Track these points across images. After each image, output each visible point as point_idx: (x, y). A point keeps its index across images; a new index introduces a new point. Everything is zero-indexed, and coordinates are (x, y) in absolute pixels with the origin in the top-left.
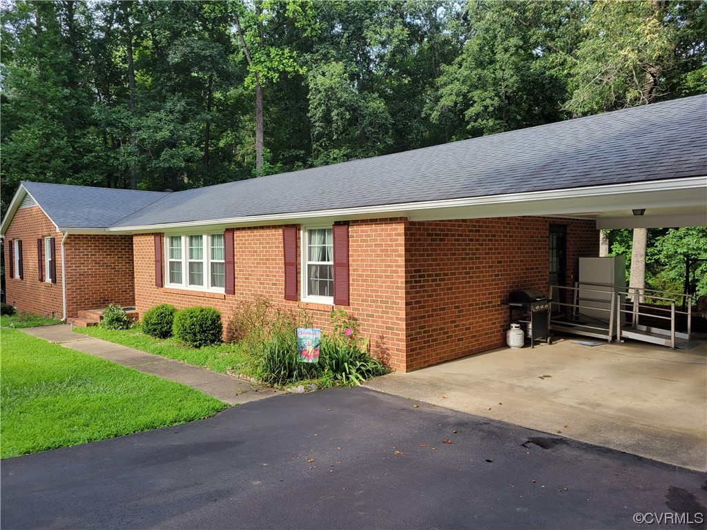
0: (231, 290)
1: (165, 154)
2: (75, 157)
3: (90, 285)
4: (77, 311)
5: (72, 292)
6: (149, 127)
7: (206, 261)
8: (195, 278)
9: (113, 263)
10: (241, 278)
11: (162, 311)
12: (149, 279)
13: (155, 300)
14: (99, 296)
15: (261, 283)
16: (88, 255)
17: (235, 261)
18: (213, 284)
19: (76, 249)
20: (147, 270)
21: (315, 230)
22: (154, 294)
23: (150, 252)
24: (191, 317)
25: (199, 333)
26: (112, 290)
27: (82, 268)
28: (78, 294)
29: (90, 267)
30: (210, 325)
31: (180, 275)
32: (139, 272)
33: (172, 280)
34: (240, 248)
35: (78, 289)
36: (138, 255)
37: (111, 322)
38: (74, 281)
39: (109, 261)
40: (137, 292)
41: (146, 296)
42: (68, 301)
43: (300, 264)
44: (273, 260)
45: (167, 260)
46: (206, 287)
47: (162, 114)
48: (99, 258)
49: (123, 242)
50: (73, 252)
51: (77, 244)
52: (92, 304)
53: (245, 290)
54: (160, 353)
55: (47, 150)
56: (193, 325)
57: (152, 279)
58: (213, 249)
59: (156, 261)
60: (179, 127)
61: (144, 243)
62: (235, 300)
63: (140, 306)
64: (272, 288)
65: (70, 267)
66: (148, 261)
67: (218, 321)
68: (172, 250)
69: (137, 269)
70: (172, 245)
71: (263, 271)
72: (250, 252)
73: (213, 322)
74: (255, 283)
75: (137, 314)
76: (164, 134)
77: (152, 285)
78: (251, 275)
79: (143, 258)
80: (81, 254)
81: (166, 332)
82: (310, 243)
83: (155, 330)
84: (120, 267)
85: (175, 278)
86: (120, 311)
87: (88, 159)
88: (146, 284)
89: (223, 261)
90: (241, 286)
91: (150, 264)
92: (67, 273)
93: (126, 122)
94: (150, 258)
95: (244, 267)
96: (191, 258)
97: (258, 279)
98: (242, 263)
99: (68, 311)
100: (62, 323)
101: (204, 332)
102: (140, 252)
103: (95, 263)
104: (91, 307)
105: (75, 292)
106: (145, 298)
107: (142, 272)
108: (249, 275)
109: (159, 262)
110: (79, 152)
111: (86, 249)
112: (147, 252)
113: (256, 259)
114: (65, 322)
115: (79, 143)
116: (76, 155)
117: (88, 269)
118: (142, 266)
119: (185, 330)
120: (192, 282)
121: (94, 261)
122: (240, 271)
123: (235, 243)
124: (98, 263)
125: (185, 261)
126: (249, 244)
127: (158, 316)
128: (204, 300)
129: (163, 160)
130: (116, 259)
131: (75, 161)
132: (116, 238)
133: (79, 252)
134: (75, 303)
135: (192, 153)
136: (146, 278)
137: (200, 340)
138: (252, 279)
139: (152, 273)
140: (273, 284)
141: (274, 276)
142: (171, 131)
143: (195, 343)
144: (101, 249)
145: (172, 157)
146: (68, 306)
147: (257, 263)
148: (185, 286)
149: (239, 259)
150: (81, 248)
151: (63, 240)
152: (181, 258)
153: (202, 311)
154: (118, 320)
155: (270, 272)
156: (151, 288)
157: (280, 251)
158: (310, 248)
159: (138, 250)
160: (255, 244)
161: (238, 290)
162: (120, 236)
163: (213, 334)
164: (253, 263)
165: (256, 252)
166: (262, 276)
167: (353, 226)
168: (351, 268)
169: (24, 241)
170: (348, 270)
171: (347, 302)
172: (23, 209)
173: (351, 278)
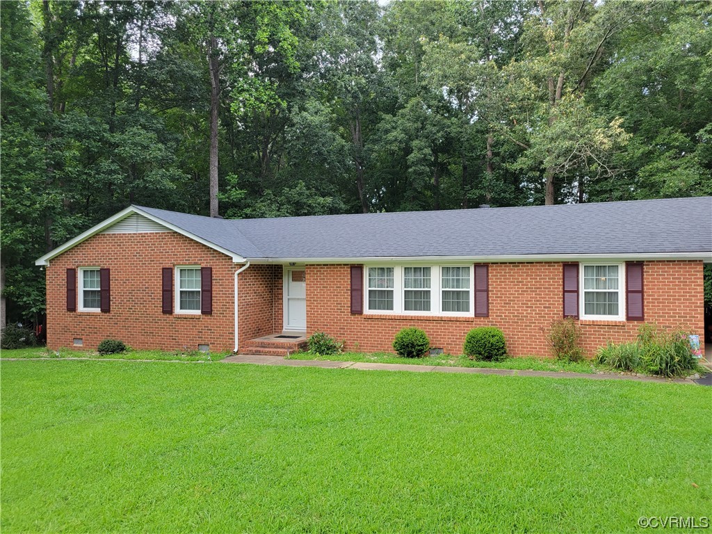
0: (484, 313)
4: (245, 341)
7: (437, 289)
10: (498, 303)
14: (256, 325)
15: (528, 307)
17: (490, 289)
18: (445, 308)
19: (245, 279)
20: (332, 298)
21: (593, 266)
23: (339, 282)
28: (246, 325)
31: (391, 302)
32: (316, 301)
33: (372, 308)
34: (497, 279)
36: (316, 284)
38: (244, 311)
40: (311, 319)
41: (328, 322)
42: (241, 331)
43: (578, 291)
44: (545, 288)
45: (367, 289)
46: (436, 312)
50: (243, 282)
51: (245, 273)
53: (504, 313)
58: (444, 280)
59: (352, 290)
61: (329, 274)
62: (489, 322)
64: (543, 311)
65: (242, 297)
66: (335, 290)
69: (313, 298)
71: (531, 297)
72: (512, 282)
74: (519, 307)
78: (514, 300)
79: (324, 287)
85: (377, 305)
90: (498, 309)
91: (339, 292)
92: (240, 303)
94: (338, 287)
95: (502, 294)
96: (407, 287)
97: (523, 304)
98: (499, 291)
102: (318, 282)
105: (244, 322)
106: (325, 325)
107: (322, 301)
108: (511, 300)
109: (359, 291)
111: (250, 279)
112: (332, 282)
113: (521, 288)
114: (237, 353)
118: (322, 295)
120: (408, 308)
122: (497, 297)
123: (489, 274)
125: (400, 290)
126: (511, 276)
134: (244, 333)
138: (516, 304)
140: (545, 307)
141: (547, 301)
146: (240, 336)
147: (523, 291)
148: (397, 311)
149: (495, 288)
150: (248, 278)
152: (393, 288)
155: (540, 297)
159: (315, 279)
160: (520, 276)
161: (494, 313)
164: (517, 291)
165: (521, 282)
166: (530, 301)
167: (648, 265)
168: (645, 294)
169: (116, 269)
170: (643, 296)
171: (641, 319)
172: (115, 234)
173: (645, 301)
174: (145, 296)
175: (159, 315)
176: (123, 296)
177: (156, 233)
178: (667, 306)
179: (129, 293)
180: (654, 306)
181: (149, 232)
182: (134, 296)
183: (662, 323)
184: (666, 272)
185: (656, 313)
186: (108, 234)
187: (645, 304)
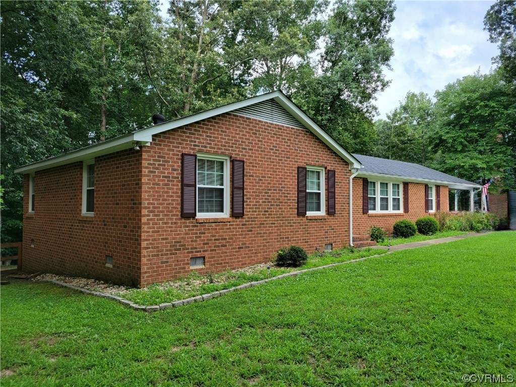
7: (391, 197)
10: (410, 205)
44: (421, 197)
59: (363, 196)
62: (408, 215)
74: (415, 207)
90: (411, 209)
98: (411, 198)
108: (413, 203)
113: (416, 197)
122: (410, 202)
123: (409, 189)
140: (421, 207)
141: (422, 203)
152: (374, 195)
157: (424, 194)
160: (416, 190)
165: (416, 193)
166: (418, 203)
169: (251, 163)
172: (250, 119)
174: (282, 196)
175: (294, 217)
176: (259, 196)
177: (292, 128)
179: (266, 193)
181: (285, 125)
182: (270, 196)
186: (241, 117)
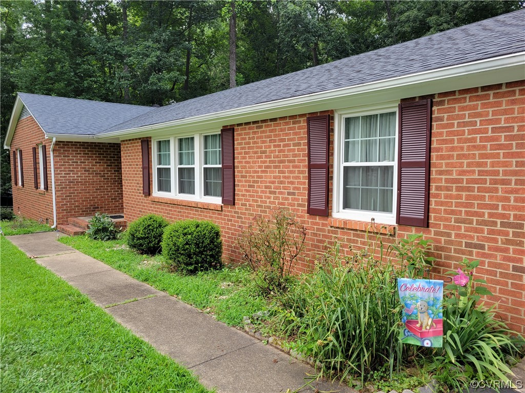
0: (230, 201)
1: (153, 78)
2: (76, 81)
3: (80, 193)
4: (67, 218)
5: (63, 199)
6: (138, 54)
7: (198, 167)
8: (186, 186)
9: (103, 171)
10: (243, 186)
11: (149, 223)
12: (136, 186)
13: (142, 209)
14: (89, 203)
15: (271, 193)
16: (77, 162)
17: (236, 164)
18: (207, 192)
19: (65, 156)
20: (134, 177)
21: (358, 118)
22: (142, 202)
23: (137, 159)
24: (185, 234)
25: (194, 254)
26: (102, 197)
27: (71, 175)
28: (68, 202)
29: (79, 175)
30: (208, 244)
31: (169, 182)
32: (126, 180)
33: (160, 189)
34: (242, 148)
35: (69, 196)
36: (126, 162)
37: (97, 232)
38: (64, 188)
39: (99, 168)
40: (126, 200)
41: (134, 204)
42: (58, 208)
43: (332, 166)
44: (290, 161)
45: (155, 166)
46: (198, 196)
47: (150, 43)
48: (89, 165)
49: (112, 150)
50: (62, 159)
51: (66, 151)
52: (82, 211)
53: (248, 201)
54: (146, 280)
55: (51, 74)
56: (187, 244)
57: (140, 187)
58: (206, 153)
59: (143, 168)
60: (165, 54)
61: (132, 150)
62: (235, 212)
63: (128, 215)
64: (287, 199)
65: (59, 174)
66: (135, 168)
67: (217, 238)
68: (160, 156)
69: (125, 177)
70: (160, 150)
71: (275, 177)
72: (256, 153)
73: (212, 242)
74: (262, 192)
75: (125, 222)
76: (152, 59)
77: (140, 193)
78: (257, 182)
79: (130, 165)
80: (70, 161)
81: (154, 247)
82: (347, 136)
83: (141, 245)
84: (109, 175)
85: (164, 186)
86: (107, 220)
87: (87, 83)
88: (133, 192)
89: (220, 166)
90: (243, 195)
91: (137, 171)
92: (56, 180)
93: (119, 49)
94: (137, 165)
95: (247, 172)
96: (181, 163)
97: (266, 187)
98: (244, 167)
99: (58, 219)
100: (53, 230)
101: (201, 253)
102: (127, 159)
103: (85, 171)
104: (81, 214)
105: (65, 199)
106: (132, 207)
107: (130, 180)
108: (254, 182)
109: (147, 168)
110: (80, 77)
111: (75, 157)
112: (134, 159)
113: (265, 162)
114: (55, 229)
115: (80, 69)
116: (77, 79)
117: (77, 177)
118: (129, 174)
119: (178, 250)
120: (182, 190)
121: (84, 168)
122: (242, 176)
123: (236, 142)
124: (88, 171)
125: (174, 167)
126: (255, 143)
127: (145, 228)
128: (196, 211)
129: (151, 83)
130: (106, 166)
131: (76, 85)
132: (104, 146)
133: (68, 160)
134: (65, 210)
135: (175, 77)
136: (133, 186)
137: (196, 263)
138: (259, 187)
139: (139, 180)
140: (289, 194)
141: (292, 183)
142: (158, 57)
143: (190, 268)
144: (90, 157)
145: (159, 80)
146: (58, 213)
147: (267, 167)
148: (174, 194)
149: (241, 162)
150: (71, 156)
151: (51, 147)
152: (169, 164)
153: (198, 226)
154: (105, 229)
155: (285, 177)
156: (138, 196)
157: (303, 150)
158: (347, 144)
159: (126, 156)
160: (263, 142)
161: (239, 200)
162: (109, 144)
163: (212, 256)
164: (260, 167)
165: (264, 152)
166: (273, 182)
167: (442, 103)
168: (433, 169)
170: (429, 173)
171: (425, 223)
173: (433, 185)
178: (476, 198)
179: (27, 170)
180: (451, 197)
183: (465, 236)
184: (479, 115)
185: (453, 212)
187: (433, 191)
